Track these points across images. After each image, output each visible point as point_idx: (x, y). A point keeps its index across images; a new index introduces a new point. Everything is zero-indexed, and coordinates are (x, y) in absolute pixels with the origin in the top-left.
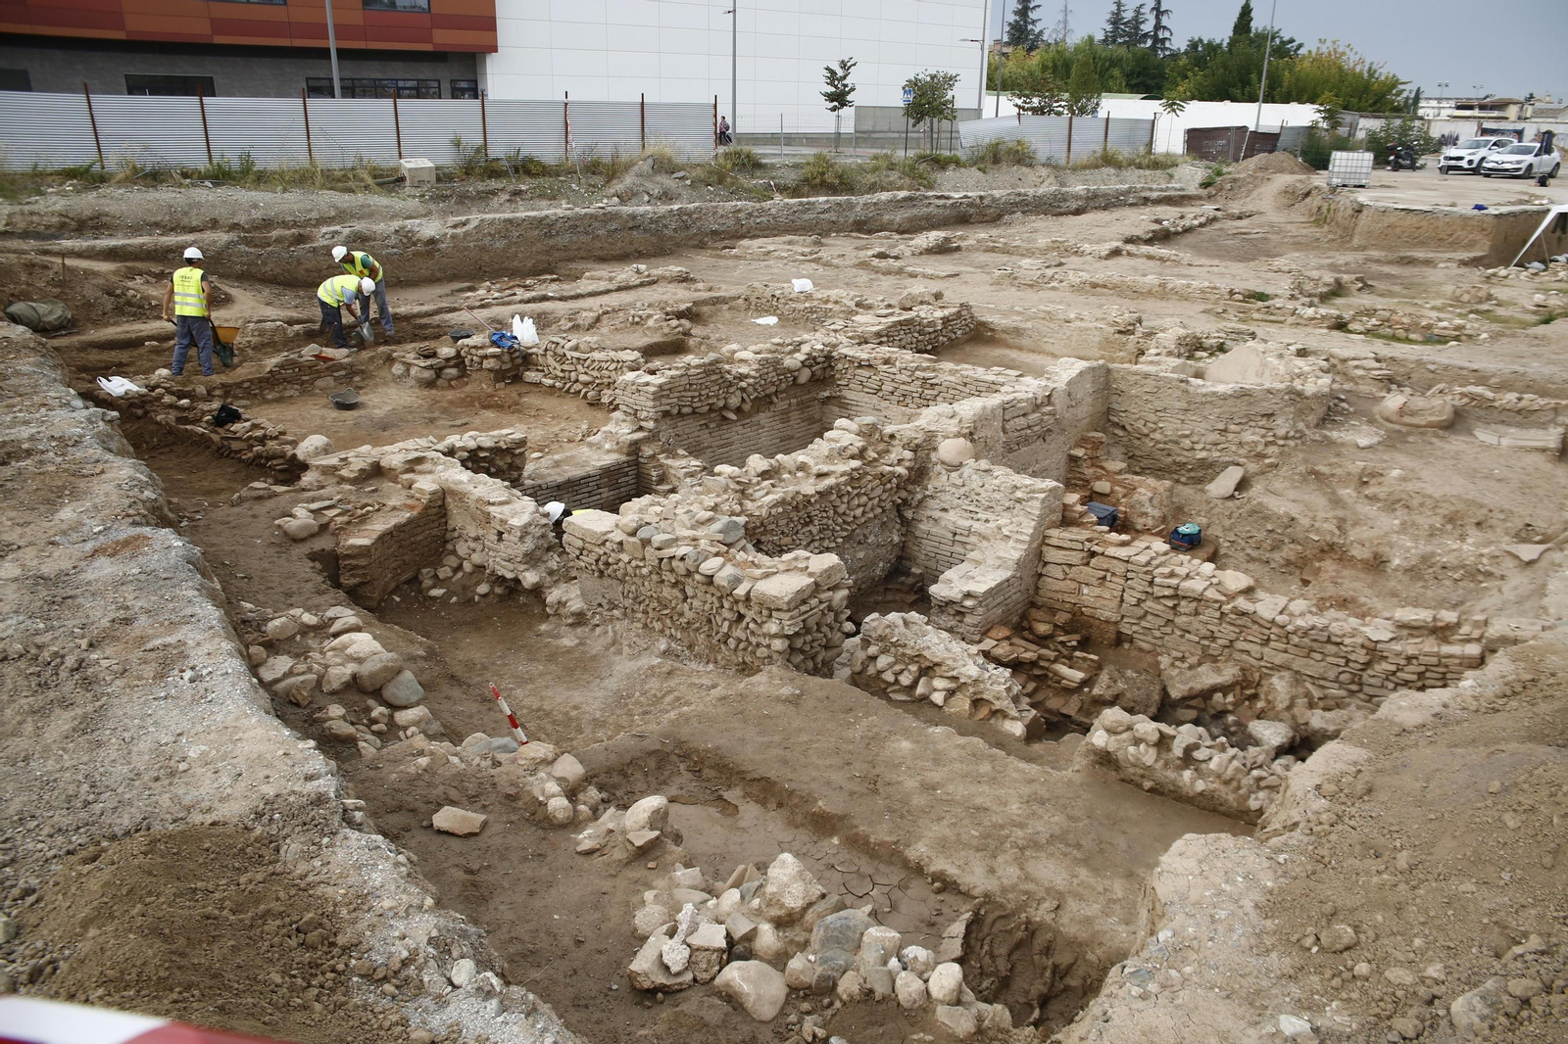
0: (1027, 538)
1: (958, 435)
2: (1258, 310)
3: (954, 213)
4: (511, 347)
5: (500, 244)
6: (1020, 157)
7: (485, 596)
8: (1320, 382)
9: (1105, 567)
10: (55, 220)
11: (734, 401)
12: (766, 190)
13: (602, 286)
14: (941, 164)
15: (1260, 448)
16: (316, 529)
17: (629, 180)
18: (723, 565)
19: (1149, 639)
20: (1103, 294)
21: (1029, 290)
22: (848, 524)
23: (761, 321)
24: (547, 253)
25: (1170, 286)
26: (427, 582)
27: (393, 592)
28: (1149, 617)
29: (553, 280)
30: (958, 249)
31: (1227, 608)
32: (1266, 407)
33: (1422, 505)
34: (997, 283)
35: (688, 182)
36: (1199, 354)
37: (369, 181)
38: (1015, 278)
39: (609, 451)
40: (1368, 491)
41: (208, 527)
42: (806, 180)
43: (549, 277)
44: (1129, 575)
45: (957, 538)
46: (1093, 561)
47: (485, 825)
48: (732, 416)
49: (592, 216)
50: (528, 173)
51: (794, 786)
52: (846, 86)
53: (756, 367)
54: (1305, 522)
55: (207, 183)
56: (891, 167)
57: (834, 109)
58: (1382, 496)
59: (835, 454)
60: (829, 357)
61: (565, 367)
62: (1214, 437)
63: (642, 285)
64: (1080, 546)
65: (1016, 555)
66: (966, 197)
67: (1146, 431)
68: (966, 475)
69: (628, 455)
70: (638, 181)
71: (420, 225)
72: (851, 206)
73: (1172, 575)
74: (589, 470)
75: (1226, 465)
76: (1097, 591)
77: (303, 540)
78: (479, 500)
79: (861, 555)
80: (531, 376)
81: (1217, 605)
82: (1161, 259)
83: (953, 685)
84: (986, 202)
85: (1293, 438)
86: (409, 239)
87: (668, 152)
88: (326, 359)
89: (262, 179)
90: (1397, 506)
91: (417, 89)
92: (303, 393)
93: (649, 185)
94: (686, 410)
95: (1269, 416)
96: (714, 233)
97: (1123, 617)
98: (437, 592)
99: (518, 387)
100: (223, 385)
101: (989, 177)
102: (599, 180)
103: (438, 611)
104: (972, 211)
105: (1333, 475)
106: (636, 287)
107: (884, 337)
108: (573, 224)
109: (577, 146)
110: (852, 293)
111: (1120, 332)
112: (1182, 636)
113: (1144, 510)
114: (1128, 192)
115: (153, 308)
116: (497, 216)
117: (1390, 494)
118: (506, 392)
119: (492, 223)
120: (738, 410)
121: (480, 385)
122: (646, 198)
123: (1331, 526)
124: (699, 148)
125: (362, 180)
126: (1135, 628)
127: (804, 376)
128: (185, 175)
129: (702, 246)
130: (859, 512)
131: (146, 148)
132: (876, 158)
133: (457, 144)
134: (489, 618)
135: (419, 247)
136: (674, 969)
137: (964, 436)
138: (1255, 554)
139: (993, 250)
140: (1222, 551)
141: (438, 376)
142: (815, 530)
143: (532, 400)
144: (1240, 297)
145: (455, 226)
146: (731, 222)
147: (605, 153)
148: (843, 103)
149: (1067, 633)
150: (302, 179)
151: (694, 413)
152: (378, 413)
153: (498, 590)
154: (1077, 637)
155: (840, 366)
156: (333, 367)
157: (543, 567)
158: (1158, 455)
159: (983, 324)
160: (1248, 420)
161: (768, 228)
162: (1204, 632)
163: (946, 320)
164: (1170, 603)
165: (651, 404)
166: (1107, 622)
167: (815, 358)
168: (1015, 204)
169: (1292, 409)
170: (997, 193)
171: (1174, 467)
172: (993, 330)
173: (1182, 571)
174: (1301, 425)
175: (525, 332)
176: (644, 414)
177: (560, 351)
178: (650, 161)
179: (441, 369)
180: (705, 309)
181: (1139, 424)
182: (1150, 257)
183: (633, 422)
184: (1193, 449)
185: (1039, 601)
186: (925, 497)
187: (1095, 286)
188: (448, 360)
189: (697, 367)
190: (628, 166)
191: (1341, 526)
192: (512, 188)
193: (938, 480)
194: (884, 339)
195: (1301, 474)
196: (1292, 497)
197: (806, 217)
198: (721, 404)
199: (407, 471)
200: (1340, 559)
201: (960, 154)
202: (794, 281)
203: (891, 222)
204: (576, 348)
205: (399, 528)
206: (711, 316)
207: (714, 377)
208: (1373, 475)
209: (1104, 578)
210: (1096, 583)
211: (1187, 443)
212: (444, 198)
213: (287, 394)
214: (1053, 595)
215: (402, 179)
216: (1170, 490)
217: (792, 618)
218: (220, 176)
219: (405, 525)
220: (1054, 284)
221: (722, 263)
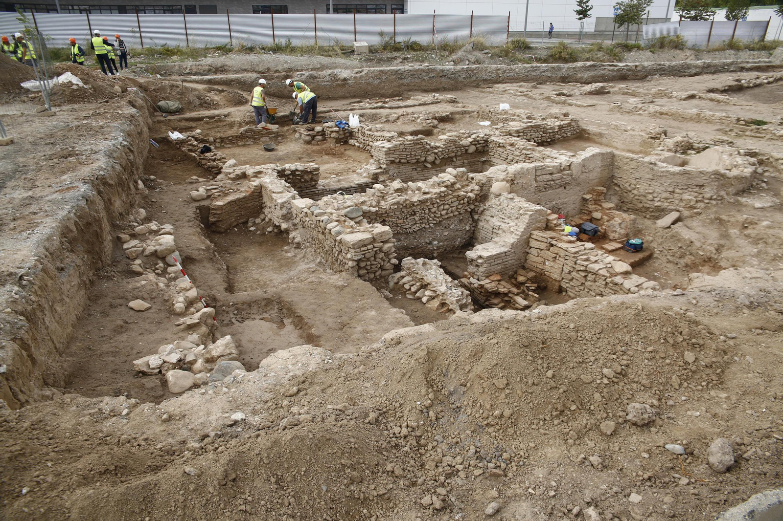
0: (520, 233)
1: (503, 180)
2: (751, 130)
3: (619, 74)
4: (344, 128)
5: (376, 82)
6: (677, 44)
7: (270, 232)
8: (746, 170)
9: (556, 252)
10: (207, 68)
11: (430, 158)
12: (529, 60)
13: (415, 102)
14: (628, 48)
15: (692, 203)
16: (205, 197)
17: (460, 53)
18: (337, 226)
19: (574, 291)
20: (665, 119)
21: (627, 115)
22: (438, 218)
23: (482, 123)
24: (399, 86)
25: (702, 115)
26: (250, 224)
27: (235, 226)
28: (574, 280)
29: (399, 100)
30: (609, 92)
31: (609, 280)
32: (699, 181)
33: (774, 242)
34: (611, 110)
35: (490, 55)
36: (689, 152)
37: (339, 51)
38: (621, 108)
39: (365, 177)
40: (746, 232)
41: (166, 192)
42: (552, 56)
43: (397, 98)
44: (567, 257)
45: (494, 230)
46: (551, 248)
47: (150, 308)
48: (429, 166)
49: (423, 70)
50: (413, 49)
51: (309, 321)
52: (587, 6)
53: (443, 143)
54: (698, 244)
55: (271, 52)
56: (600, 49)
57: (580, 19)
58: (753, 235)
59: (436, 184)
60: (486, 141)
61: (365, 138)
62: (667, 195)
63: (432, 103)
64: (545, 240)
65: (512, 241)
66: (627, 66)
67: (629, 189)
68: (501, 200)
69: (372, 179)
70: (464, 54)
71: (341, 72)
72: (560, 69)
73: (587, 260)
74: (352, 185)
75: (672, 210)
76: (552, 264)
77: (199, 201)
78: (270, 190)
79: (446, 233)
80: (351, 142)
81: (604, 278)
82: (718, 101)
83: (434, 295)
84: (638, 69)
85: (715, 199)
86: (335, 78)
87: (482, 40)
88: (267, 129)
89: (293, 50)
90: (760, 242)
91: (375, 9)
92: (255, 143)
93: (469, 56)
94: (403, 161)
95: (701, 186)
96: (485, 80)
97: (563, 279)
98: (252, 229)
99: (347, 147)
100: (221, 138)
101: (656, 56)
102: (446, 53)
103: (250, 237)
104: (629, 73)
105: (729, 221)
106: (429, 104)
107: (518, 134)
108: (413, 74)
109: (438, 37)
110: (527, 111)
111: (652, 138)
112: (588, 292)
113: (614, 229)
114: (732, 63)
115: (214, 105)
116: (376, 69)
117: (757, 234)
118: (340, 148)
119: (374, 71)
120: (433, 163)
121: (330, 144)
122: (467, 63)
123: (713, 249)
124: (497, 38)
125: (336, 51)
126: (567, 285)
127: (472, 149)
128: (263, 49)
129: (477, 86)
130: (444, 212)
131: (249, 37)
132: (592, 44)
133: (381, 35)
134: (268, 241)
135: (339, 82)
136: (152, 366)
137: (507, 181)
138: (671, 259)
139: (626, 94)
140: (655, 256)
141: (313, 139)
142: (417, 218)
143: (349, 153)
144: (743, 123)
145: (357, 73)
146: (494, 75)
147: (451, 40)
148: (585, 16)
149: (533, 283)
150: (309, 51)
151: (408, 162)
152: (281, 153)
153: (276, 230)
154: (536, 285)
155: (491, 146)
156: (269, 132)
157: (291, 222)
158: (635, 202)
159: (584, 130)
160: (687, 188)
161: (513, 79)
162: (597, 291)
163: (561, 127)
164: (583, 274)
165: (384, 156)
166: (555, 280)
167: (478, 141)
168: (657, 70)
169: (716, 183)
170: (646, 64)
171: (643, 209)
172: (589, 134)
173: (593, 259)
174: (723, 193)
175: (354, 122)
176: (382, 161)
177: (363, 131)
178: (472, 44)
179: (315, 136)
180: (457, 116)
181: (627, 185)
182: (712, 100)
183: (377, 165)
184: (653, 200)
185: (527, 265)
186: (485, 209)
187: (661, 114)
188: (318, 132)
189: (410, 141)
190: (460, 47)
191: (718, 250)
192: (403, 56)
193: (492, 202)
194: (521, 134)
195: (711, 219)
196: (698, 231)
197: (534, 74)
198: (423, 159)
199: (254, 177)
200: (714, 267)
201: (642, 43)
202: (501, 104)
203: (582, 78)
204: (370, 130)
205: (239, 200)
206: (459, 120)
207: (418, 146)
208: (751, 223)
209: (555, 258)
210: (552, 260)
211: (650, 197)
212: (371, 60)
213: (248, 143)
214: (532, 263)
215: (353, 51)
216: (634, 221)
217: (355, 252)
218: (277, 49)
219: (242, 199)
220: (641, 112)
221: (482, 95)
